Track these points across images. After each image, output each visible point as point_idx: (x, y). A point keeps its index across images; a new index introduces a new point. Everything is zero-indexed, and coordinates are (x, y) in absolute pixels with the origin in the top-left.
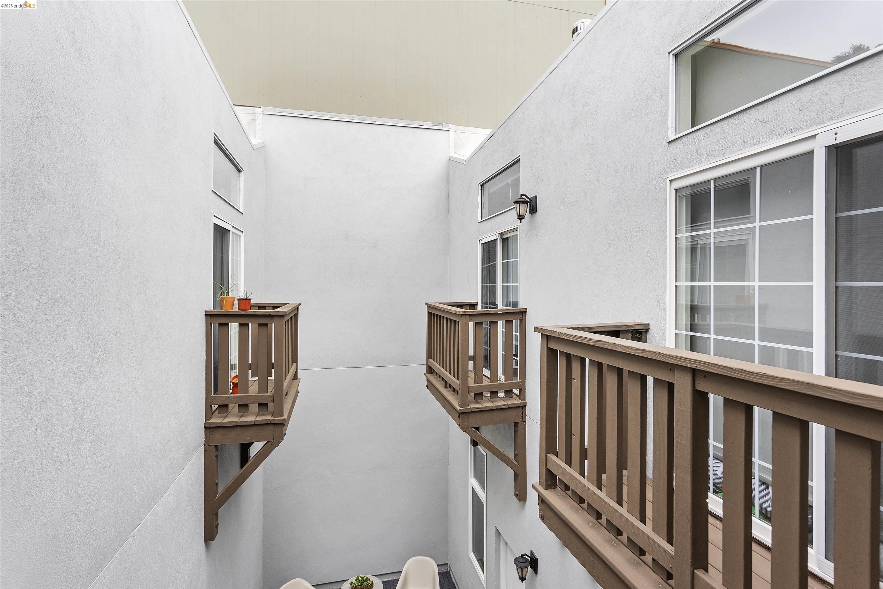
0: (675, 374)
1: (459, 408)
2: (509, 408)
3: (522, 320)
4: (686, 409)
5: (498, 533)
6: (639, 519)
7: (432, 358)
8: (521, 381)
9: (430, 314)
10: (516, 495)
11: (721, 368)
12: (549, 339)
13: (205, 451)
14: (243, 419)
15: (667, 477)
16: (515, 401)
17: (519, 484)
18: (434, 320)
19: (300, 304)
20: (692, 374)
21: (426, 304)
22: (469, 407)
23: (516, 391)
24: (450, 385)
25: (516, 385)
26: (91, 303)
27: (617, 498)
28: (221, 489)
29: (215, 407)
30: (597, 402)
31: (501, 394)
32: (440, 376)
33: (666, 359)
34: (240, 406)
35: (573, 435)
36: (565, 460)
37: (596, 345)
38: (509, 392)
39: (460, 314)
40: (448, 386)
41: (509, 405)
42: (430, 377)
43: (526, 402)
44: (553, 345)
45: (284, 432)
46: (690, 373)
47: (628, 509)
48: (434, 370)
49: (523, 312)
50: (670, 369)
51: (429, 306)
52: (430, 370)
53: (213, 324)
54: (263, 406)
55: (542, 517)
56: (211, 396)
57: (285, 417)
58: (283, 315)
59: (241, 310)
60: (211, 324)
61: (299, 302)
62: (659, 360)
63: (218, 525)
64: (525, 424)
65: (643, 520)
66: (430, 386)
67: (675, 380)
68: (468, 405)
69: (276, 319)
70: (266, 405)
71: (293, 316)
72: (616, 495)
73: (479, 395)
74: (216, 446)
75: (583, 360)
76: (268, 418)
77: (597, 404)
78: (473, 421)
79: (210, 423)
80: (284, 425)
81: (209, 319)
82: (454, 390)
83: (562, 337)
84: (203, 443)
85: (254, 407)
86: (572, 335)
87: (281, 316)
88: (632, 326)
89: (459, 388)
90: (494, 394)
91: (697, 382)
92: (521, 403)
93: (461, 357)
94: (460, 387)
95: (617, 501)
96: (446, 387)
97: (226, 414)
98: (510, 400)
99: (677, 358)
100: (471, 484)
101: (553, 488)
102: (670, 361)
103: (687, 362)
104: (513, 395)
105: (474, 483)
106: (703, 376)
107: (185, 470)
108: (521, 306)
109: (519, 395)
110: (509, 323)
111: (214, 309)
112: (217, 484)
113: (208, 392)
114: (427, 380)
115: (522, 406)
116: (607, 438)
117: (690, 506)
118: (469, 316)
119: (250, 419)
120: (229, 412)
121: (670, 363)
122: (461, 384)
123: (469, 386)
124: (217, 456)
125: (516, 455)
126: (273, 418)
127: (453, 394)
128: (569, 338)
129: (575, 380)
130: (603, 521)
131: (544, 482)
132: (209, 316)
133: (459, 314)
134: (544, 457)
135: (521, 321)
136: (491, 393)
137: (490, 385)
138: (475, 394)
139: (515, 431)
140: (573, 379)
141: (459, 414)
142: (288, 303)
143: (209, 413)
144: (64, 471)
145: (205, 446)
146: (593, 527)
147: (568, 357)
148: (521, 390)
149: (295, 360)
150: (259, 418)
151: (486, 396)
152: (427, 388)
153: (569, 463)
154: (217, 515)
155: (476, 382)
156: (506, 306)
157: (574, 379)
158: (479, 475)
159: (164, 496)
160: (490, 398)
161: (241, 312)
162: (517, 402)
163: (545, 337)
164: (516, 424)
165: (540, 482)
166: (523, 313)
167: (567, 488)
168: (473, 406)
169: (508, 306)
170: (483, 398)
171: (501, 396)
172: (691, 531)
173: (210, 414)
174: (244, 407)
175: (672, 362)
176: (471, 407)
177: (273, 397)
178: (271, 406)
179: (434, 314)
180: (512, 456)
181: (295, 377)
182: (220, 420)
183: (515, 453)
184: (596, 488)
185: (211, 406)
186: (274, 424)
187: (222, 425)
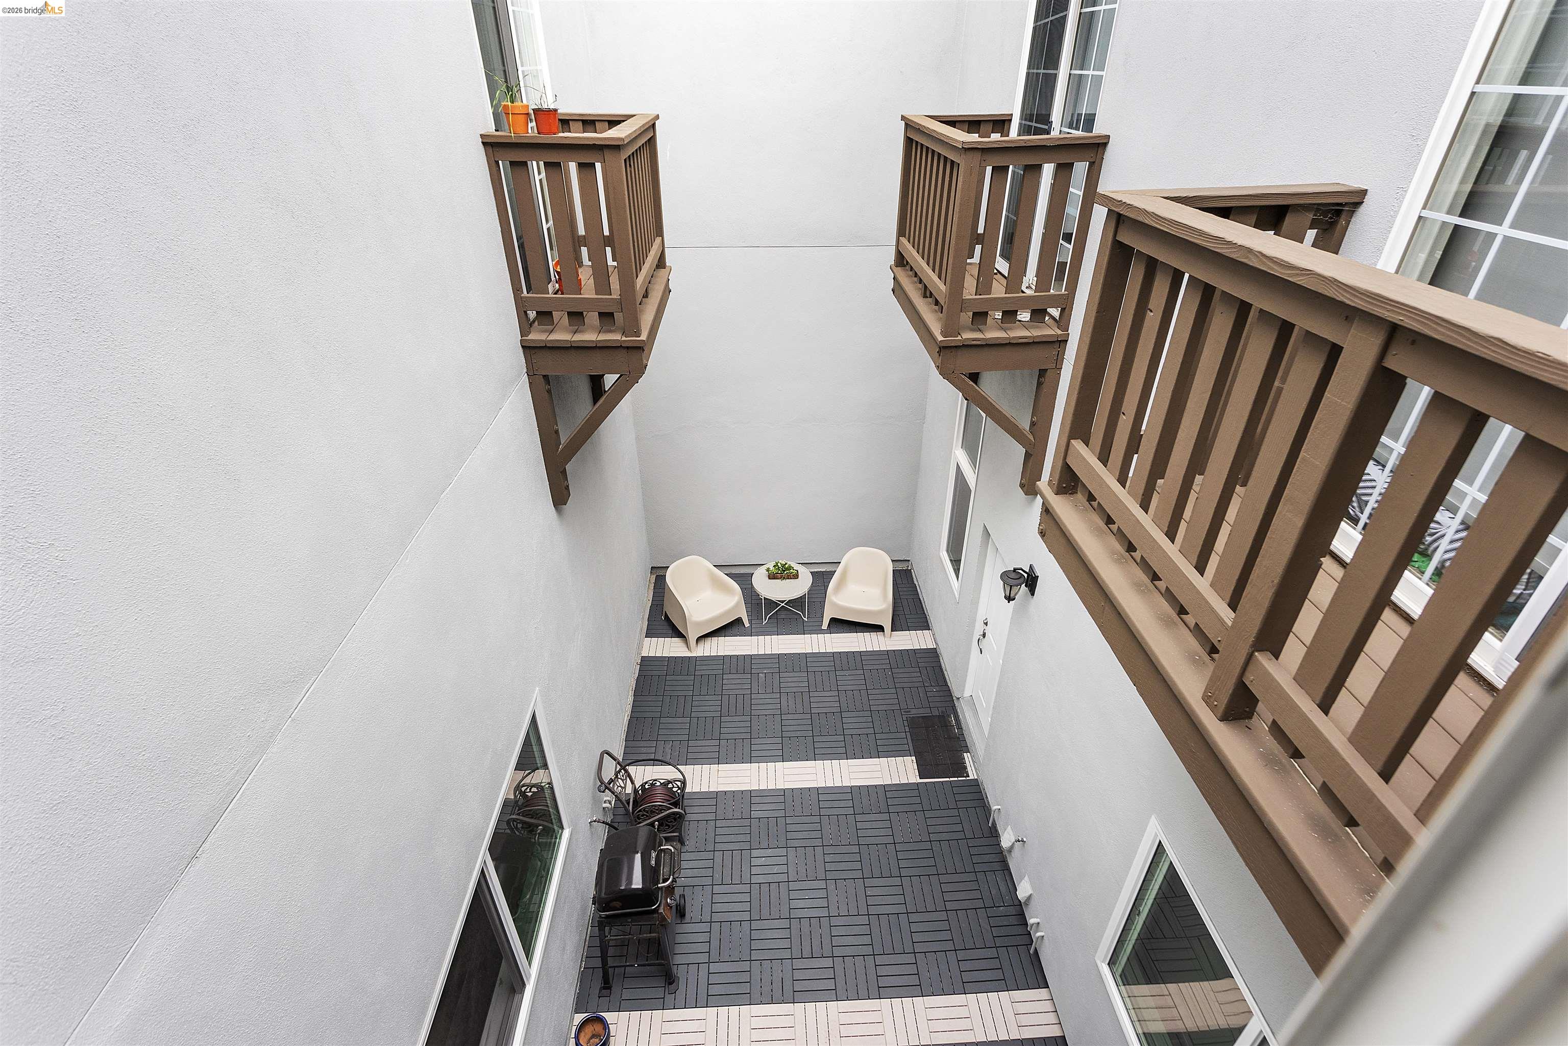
0: (1352, 329)
1: (940, 338)
2: (1034, 343)
3: (1094, 162)
4: (1346, 402)
5: (987, 533)
6: (1194, 563)
7: (907, 236)
8: (1067, 292)
9: (909, 142)
10: (1022, 486)
11: (1453, 331)
12: (1121, 221)
13: (530, 383)
14: (578, 337)
15: (1265, 511)
16: (1049, 331)
17: (1029, 470)
18: (916, 153)
19: (657, 117)
20: (1386, 335)
21: (903, 118)
22: (959, 338)
23: (1055, 312)
24: (931, 293)
25: (1055, 301)
26: (259, 131)
27: (1168, 527)
28: (564, 439)
29: (532, 315)
30: (1181, 361)
31: (1025, 316)
32: (916, 275)
33: (1343, 296)
34: (570, 314)
35: (1123, 413)
36: (1099, 454)
37: (1209, 248)
38: (1039, 314)
39: (963, 148)
40: (928, 294)
41: (1034, 337)
42: (900, 272)
43: (1069, 334)
44: (1126, 238)
45: (645, 361)
46: (1383, 332)
47: (1181, 547)
48: (907, 262)
49: (1099, 144)
50: (1347, 317)
51: (909, 125)
52: (901, 261)
53: (500, 162)
54: (606, 317)
55: (1042, 533)
56: (522, 295)
57: (643, 337)
58: (619, 145)
59: (543, 133)
60: (497, 163)
61: (654, 113)
62: (1328, 295)
63: (568, 486)
64: (1060, 374)
65: (1201, 568)
66: (898, 290)
67: (1347, 341)
68: (957, 333)
69: (608, 154)
70: (611, 315)
71: (646, 142)
72: (1168, 523)
73: (980, 317)
74: (546, 377)
75: (1177, 276)
76: (615, 337)
77: (1181, 365)
78: (967, 361)
79: (529, 340)
80: (643, 350)
81: (491, 151)
82: (937, 303)
83: (1147, 222)
84: (525, 370)
85: (592, 318)
86: (1166, 220)
87: (615, 147)
88: (1326, 194)
89: (944, 301)
90: (1010, 315)
91: (1393, 351)
92: (1058, 336)
93: (954, 240)
94: (947, 299)
95: (1167, 531)
96: (925, 296)
97: (551, 327)
98: (1037, 327)
99: (1368, 296)
100: (956, 458)
101: (1070, 494)
102: (1351, 300)
103: (1387, 308)
104: (1047, 318)
105: (961, 456)
106: (1410, 340)
107: (504, 410)
108: (1099, 129)
109: (1058, 318)
110: (1064, 170)
111: (498, 131)
112: (557, 432)
113: (516, 290)
114: (894, 279)
115: (1060, 341)
116: (1180, 430)
117: (1284, 565)
118: (982, 152)
119: (589, 337)
120: (555, 323)
121: (1348, 305)
122: (949, 294)
123: (964, 298)
124: (549, 391)
125: (1033, 424)
126: (624, 338)
127: (936, 311)
128: (1160, 225)
129: (1152, 314)
130: (1137, 555)
131: (1055, 482)
132: (491, 145)
133: (961, 147)
134: (1064, 444)
135: (1092, 164)
136: (1005, 313)
137: (1006, 297)
138: (974, 314)
139: (1039, 384)
140: (1148, 311)
141: (940, 348)
142: (634, 116)
143: (525, 326)
144: (313, 415)
145: (528, 375)
146: (1119, 561)
147: (1152, 265)
148: (1063, 310)
149: (659, 232)
150: (603, 337)
151: (997, 317)
152: (894, 293)
153: (1104, 458)
154: (564, 472)
155: (978, 291)
156: (1070, 127)
157: (1151, 311)
158: (971, 445)
159: (478, 446)
160: (1002, 323)
161: (543, 137)
162: (1051, 332)
163: (1115, 216)
164: (1042, 373)
165: (1050, 481)
166: (1098, 147)
167: (1091, 498)
168: (968, 335)
169: (1074, 126)
170: (989, 319)
171: (1023, 320)
172: (1272, 599)
173: (527, 326)
174: (576, 317)
175: (1353, 304)
176: (963, 336)
177: (620, 302)
178: (618, 316)
179: (917, 142)
180: (1025, 425)
181: (661, 263)
182: (543, 337)
183: (1031, 420)
184: (1138, 506)
185: (525, 312)
186: (628, 348)
187: (548, 345)
